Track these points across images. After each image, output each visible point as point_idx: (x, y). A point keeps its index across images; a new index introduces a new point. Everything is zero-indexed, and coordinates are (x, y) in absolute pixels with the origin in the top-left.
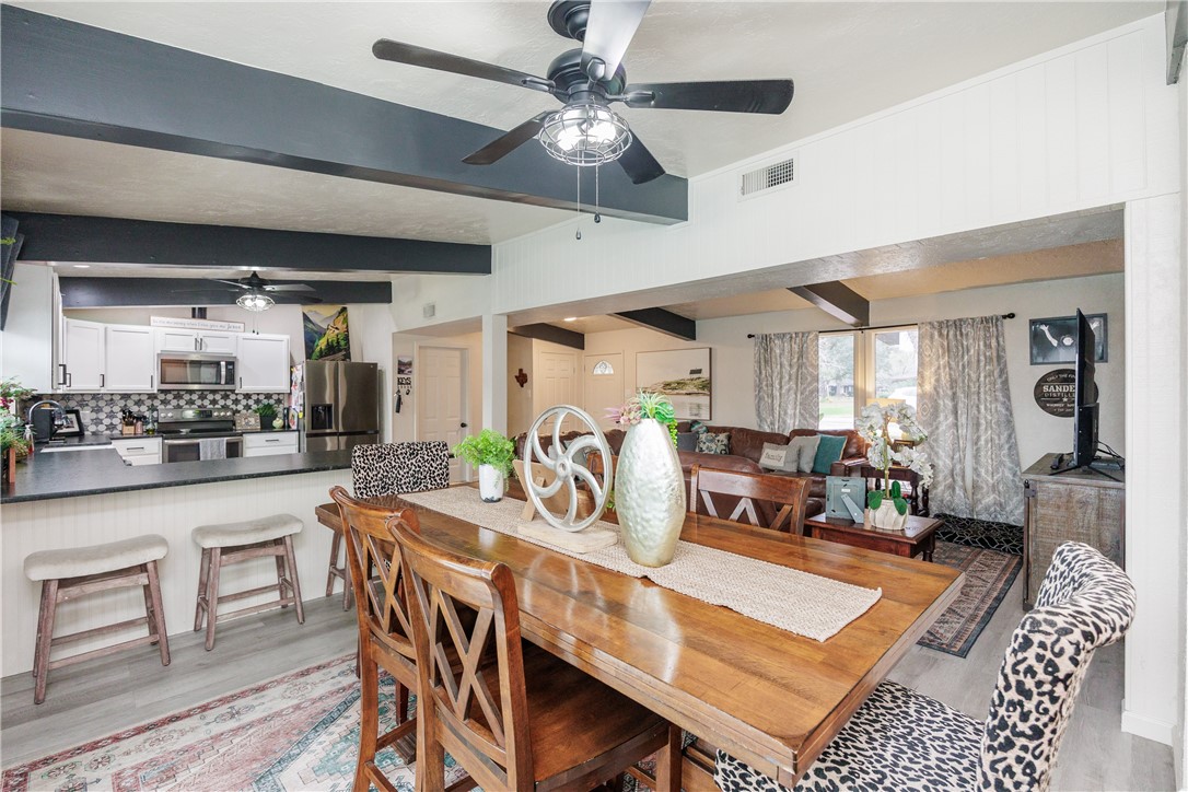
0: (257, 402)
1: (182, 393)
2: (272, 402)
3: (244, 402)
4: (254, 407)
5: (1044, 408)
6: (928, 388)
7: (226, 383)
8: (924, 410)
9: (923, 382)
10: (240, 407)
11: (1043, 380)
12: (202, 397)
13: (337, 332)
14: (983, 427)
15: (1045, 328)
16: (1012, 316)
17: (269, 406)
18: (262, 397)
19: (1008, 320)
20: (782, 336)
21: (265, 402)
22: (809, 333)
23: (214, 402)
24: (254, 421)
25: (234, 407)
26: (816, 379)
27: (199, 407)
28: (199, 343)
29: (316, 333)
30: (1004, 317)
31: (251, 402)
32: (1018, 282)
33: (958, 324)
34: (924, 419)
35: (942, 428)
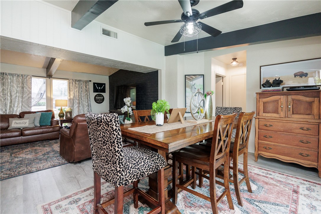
5: (96, 102)
6: (72, 97)
8: (71, 103)
9: (70, 95)
11: (96, 96)
14: (85, 107)
15: (96, 85)
16: (90, 81)
19: (89, 82)
20: (12, 75)
22: (28, 76)
26: (30, 93)
30: (89, 81)
32: (92, 74)
33: (79, 81)
34: (71, 105)
35: (75, 107)
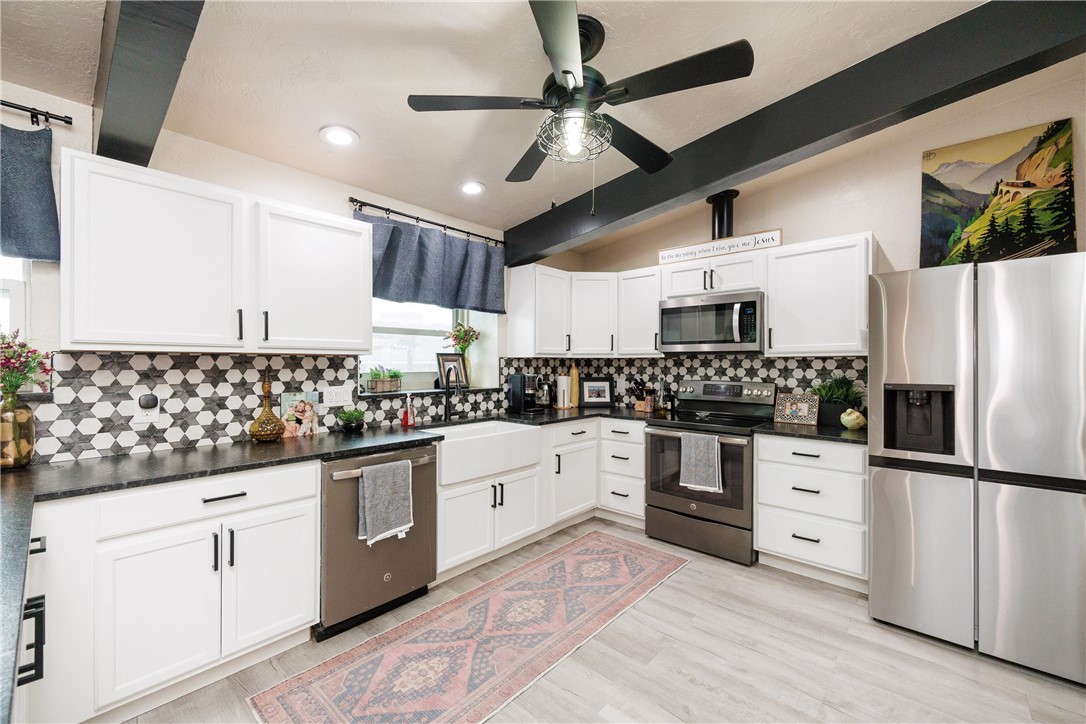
0: (823, 373)
1: (710, 357)
2: (851, 374)
3: (798, 374)
4: (817, 383)
7: (742, 340)
10: (792, 383)
12: (736, 364)
13: (1025, 193)
17: (845, 383)
18: (831, 365)
21: (838, 374)
23: (751, 372)
24: (805, 411)
25: (781, 382)
27: (732, 379)
28: (709, 276)
29: (955, 210)
31: (811, 374)
